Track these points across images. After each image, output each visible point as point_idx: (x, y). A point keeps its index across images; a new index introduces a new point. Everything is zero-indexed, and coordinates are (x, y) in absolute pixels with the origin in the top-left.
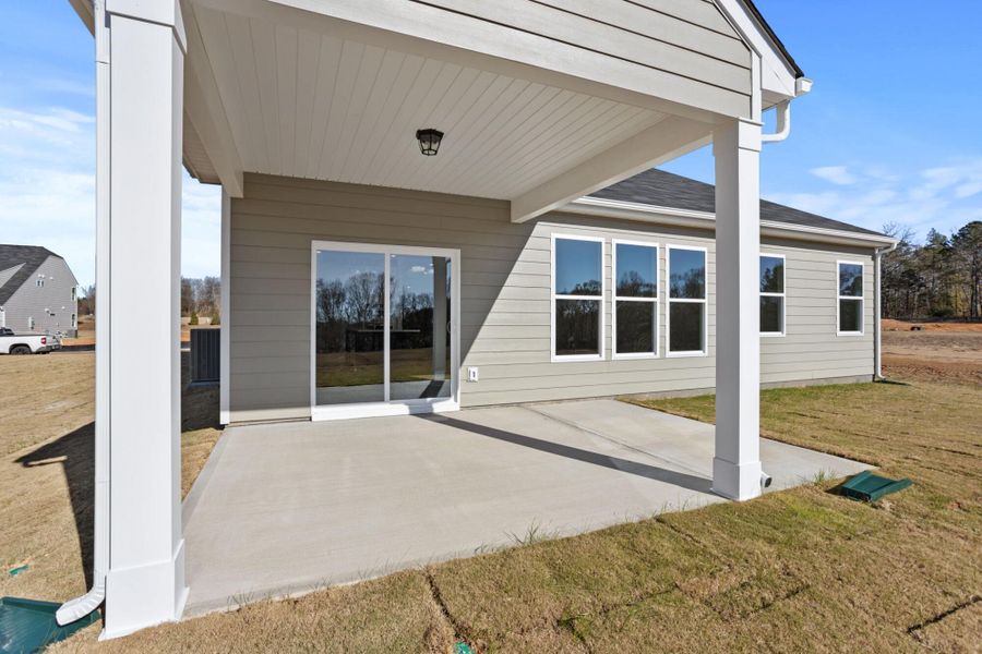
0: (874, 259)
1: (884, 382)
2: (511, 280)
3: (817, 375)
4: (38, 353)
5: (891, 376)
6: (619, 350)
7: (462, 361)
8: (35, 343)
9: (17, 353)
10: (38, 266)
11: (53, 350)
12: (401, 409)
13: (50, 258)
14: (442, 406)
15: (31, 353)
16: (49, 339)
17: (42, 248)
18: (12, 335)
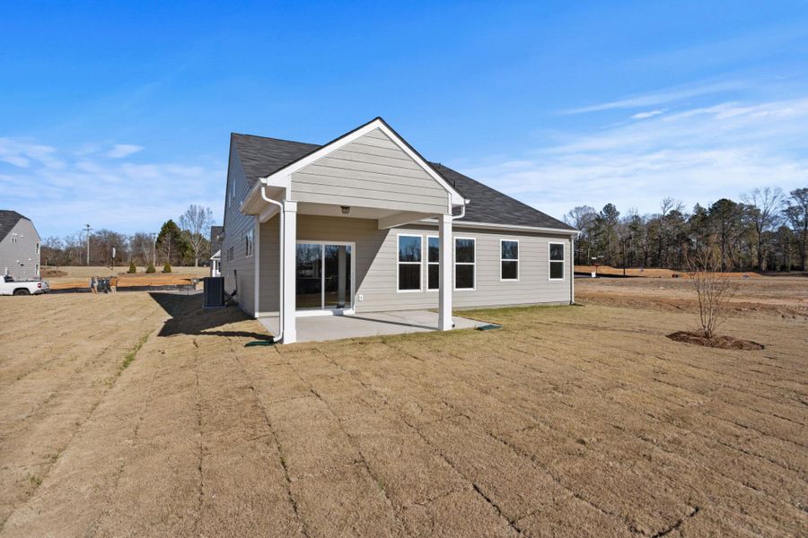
0: (570, 241)
1: (575, 304)
2: (378, 255)
3: (537, 301)
4: (36, 294)
5: (579, 301)
6: (430, 288)
7: (356, 291)
8: (33, 287)
9: (19, 294)
10: (13, 226)
11: (45, 293)
12: (329, 313)
13: (21, 220)
14: (347, 312)
15: (30, 294)
16: (43, 284)
17: (14, 212)
18: (12, 281)
